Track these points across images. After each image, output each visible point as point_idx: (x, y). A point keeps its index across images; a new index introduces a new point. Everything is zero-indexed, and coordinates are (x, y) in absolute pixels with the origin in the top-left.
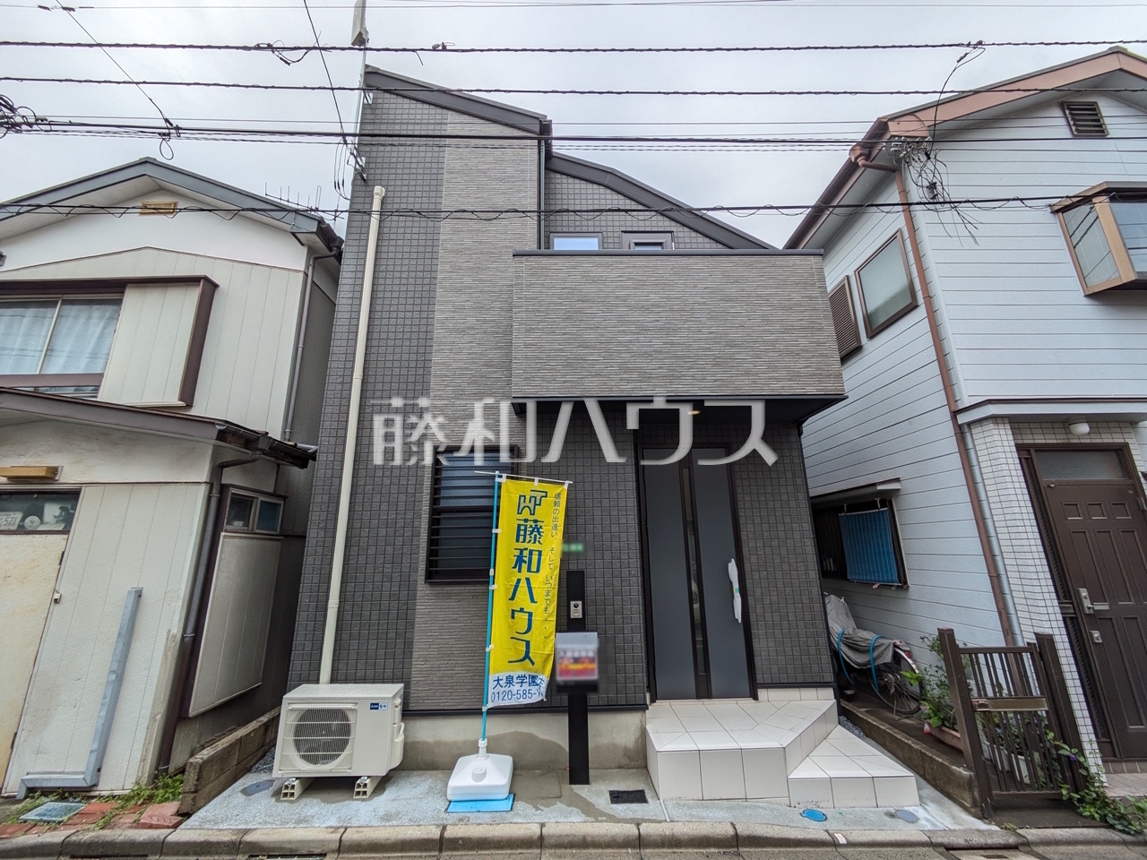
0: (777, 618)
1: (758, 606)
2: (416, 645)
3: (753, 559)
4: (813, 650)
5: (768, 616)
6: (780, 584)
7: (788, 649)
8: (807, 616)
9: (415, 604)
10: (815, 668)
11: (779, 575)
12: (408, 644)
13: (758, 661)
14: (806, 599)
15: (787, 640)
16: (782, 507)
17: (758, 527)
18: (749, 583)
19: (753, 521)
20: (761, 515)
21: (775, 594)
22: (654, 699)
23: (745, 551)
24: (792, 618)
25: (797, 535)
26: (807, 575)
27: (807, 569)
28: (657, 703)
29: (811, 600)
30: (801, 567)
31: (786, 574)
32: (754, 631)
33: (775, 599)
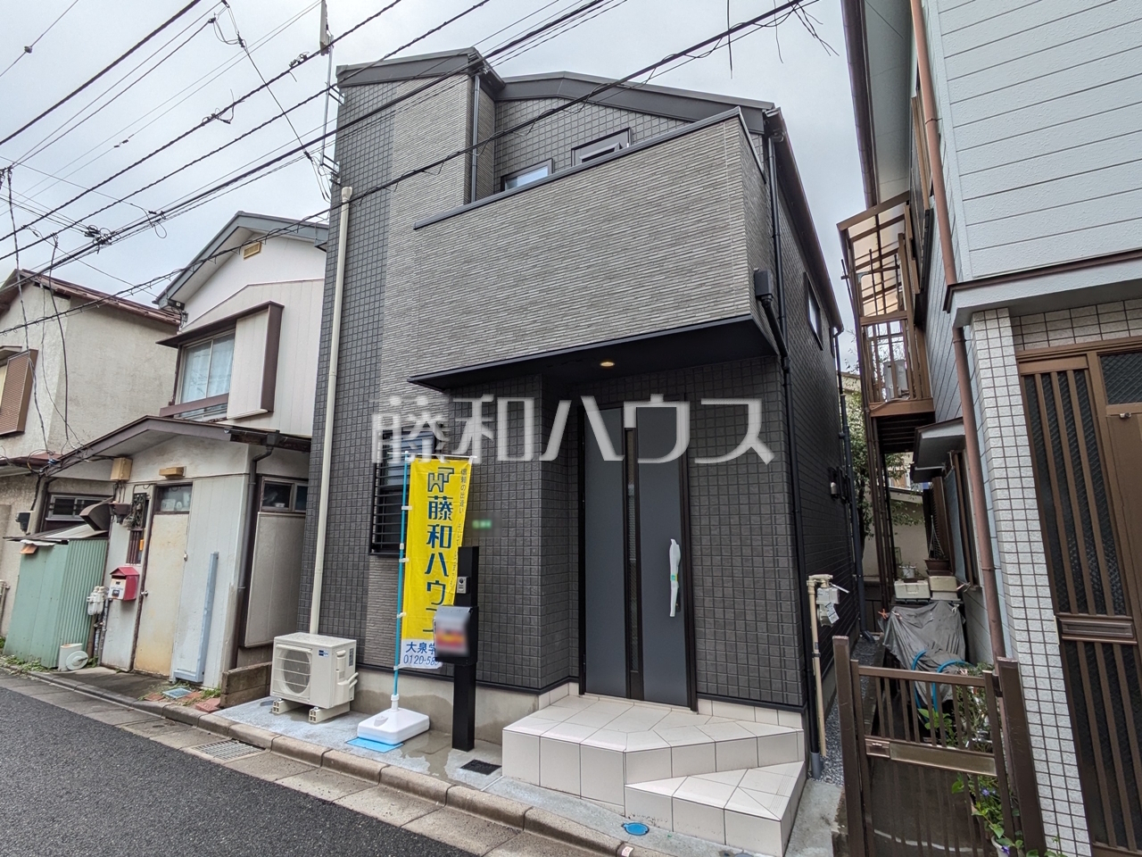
0: (730, 615)
1: (707, 599)
2: (370, 610)
3: (705, 540)
4: (775, 661)
5: (719, 613)
6: (738, 573)
7: (742, 656)
8: (772, 617)
9: (368, 574)
10: (777, 684)
11: (737, 562)
12: (364, 608)
13: (701, 665)
14: (771, 595)
15: (741, 645)
16: (748, 473)
17: (714, 500)
18: (697, 570)
19: (709, 492)
20: (718, 485)
21: (730, 584)
22: (582, 691)
23: (696, 531)
24: (750, 617)
25: (766, 510)
26: (776, 562)
27: (776, 554)
28: (587, 696)
29: (778, 596)
30: (769, 551)
31: (747, 560)
32: (700, 630)
33: (729, 591)
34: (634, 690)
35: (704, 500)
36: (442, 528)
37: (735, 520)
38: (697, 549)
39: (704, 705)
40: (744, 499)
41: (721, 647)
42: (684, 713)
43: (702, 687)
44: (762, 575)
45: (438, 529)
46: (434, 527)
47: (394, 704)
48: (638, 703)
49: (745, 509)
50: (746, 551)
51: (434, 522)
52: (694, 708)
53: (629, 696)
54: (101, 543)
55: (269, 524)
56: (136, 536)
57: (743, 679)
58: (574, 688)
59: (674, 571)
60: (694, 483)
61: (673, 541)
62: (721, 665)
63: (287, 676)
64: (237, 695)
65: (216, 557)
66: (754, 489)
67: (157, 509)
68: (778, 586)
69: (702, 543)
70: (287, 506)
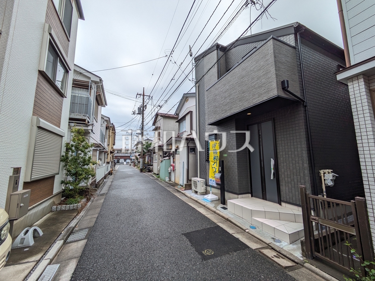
1: (283, 175)
8: (302, 181)
9: (206, 166)
12: (206, 173)
13: (282, 193)
14: (302, 175)
15: (293, 189)
16: (293, 139)
17: (283, 147)
18: (280, 167)
19: (282, 145)
20: (284, 143)
21: (289, 171)
22: (252, 196)
23: (279, 156)
24: (295, 181)
25: (299, 150)
26: (303, 165)
27: (303, 163)
28: (253, 198)
29: (304, 175)
30: (301, 162)
31: (294, 164)
32: (281, 183)
33: (289, 173)
34: (264, 198)
35: (281, 148)
36: (216, 156)
37: (290, 153)
38: (279, 161)
39: (283, 204)
40: (292, 147)
41: (287, 189)
42: (278, 205)
43: (282, 199)
44: (299, 169)
45: (215, 157)
46: (214, 156)
47: (211, 193)
48: (265, 201)
49: (293, 150)
50: (294, 162)
51: (215, 155)
52: (280, 204)
53: (263, 199)
54: (169, 160)
55: (191, 156)
56: (174, 158)
57: (294, 198)
58: (250, 195)
59: (272, 167)
60: (278, 143)
61: (272, 159)
62: (288, 193)
63: (194, 185)
64: (187, 188)
65: (183, 162)
66: (295, 144)
67: (176, 154)
68: (304, 172)
69: (281, 160)
70: (194, 152)
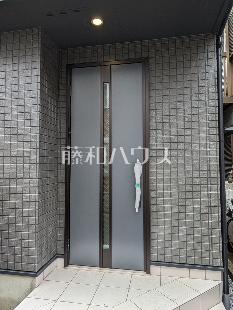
1: (159, 199)
4: (205, 238)
6: (182, 181)
7: (182, 236)
8: (204, 210)
10: (206, 253)
11: (181, 173)
13: (154, 243)
18: (153, 180)
22: (67, 264)
28: (70, 267)
34: (105, 261)
39: (154, 269)
41: (168, 230)
42: (141, 275)
43: (154, 257)
48: (107, 270)
52: (148, 271)
53: (102, 265)
59: (138, 181)
62: (168, 242)
